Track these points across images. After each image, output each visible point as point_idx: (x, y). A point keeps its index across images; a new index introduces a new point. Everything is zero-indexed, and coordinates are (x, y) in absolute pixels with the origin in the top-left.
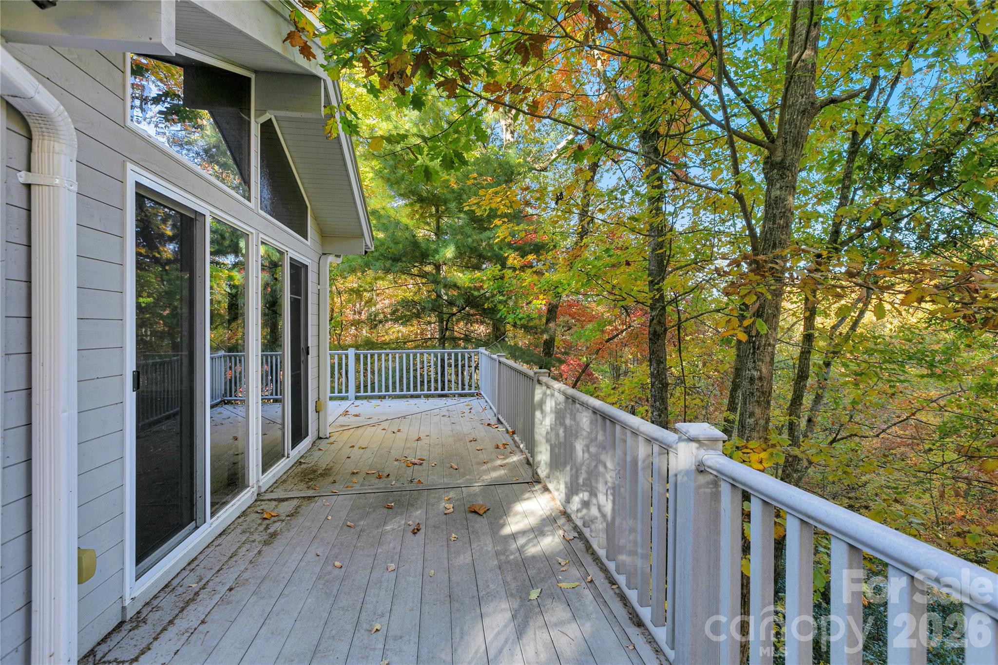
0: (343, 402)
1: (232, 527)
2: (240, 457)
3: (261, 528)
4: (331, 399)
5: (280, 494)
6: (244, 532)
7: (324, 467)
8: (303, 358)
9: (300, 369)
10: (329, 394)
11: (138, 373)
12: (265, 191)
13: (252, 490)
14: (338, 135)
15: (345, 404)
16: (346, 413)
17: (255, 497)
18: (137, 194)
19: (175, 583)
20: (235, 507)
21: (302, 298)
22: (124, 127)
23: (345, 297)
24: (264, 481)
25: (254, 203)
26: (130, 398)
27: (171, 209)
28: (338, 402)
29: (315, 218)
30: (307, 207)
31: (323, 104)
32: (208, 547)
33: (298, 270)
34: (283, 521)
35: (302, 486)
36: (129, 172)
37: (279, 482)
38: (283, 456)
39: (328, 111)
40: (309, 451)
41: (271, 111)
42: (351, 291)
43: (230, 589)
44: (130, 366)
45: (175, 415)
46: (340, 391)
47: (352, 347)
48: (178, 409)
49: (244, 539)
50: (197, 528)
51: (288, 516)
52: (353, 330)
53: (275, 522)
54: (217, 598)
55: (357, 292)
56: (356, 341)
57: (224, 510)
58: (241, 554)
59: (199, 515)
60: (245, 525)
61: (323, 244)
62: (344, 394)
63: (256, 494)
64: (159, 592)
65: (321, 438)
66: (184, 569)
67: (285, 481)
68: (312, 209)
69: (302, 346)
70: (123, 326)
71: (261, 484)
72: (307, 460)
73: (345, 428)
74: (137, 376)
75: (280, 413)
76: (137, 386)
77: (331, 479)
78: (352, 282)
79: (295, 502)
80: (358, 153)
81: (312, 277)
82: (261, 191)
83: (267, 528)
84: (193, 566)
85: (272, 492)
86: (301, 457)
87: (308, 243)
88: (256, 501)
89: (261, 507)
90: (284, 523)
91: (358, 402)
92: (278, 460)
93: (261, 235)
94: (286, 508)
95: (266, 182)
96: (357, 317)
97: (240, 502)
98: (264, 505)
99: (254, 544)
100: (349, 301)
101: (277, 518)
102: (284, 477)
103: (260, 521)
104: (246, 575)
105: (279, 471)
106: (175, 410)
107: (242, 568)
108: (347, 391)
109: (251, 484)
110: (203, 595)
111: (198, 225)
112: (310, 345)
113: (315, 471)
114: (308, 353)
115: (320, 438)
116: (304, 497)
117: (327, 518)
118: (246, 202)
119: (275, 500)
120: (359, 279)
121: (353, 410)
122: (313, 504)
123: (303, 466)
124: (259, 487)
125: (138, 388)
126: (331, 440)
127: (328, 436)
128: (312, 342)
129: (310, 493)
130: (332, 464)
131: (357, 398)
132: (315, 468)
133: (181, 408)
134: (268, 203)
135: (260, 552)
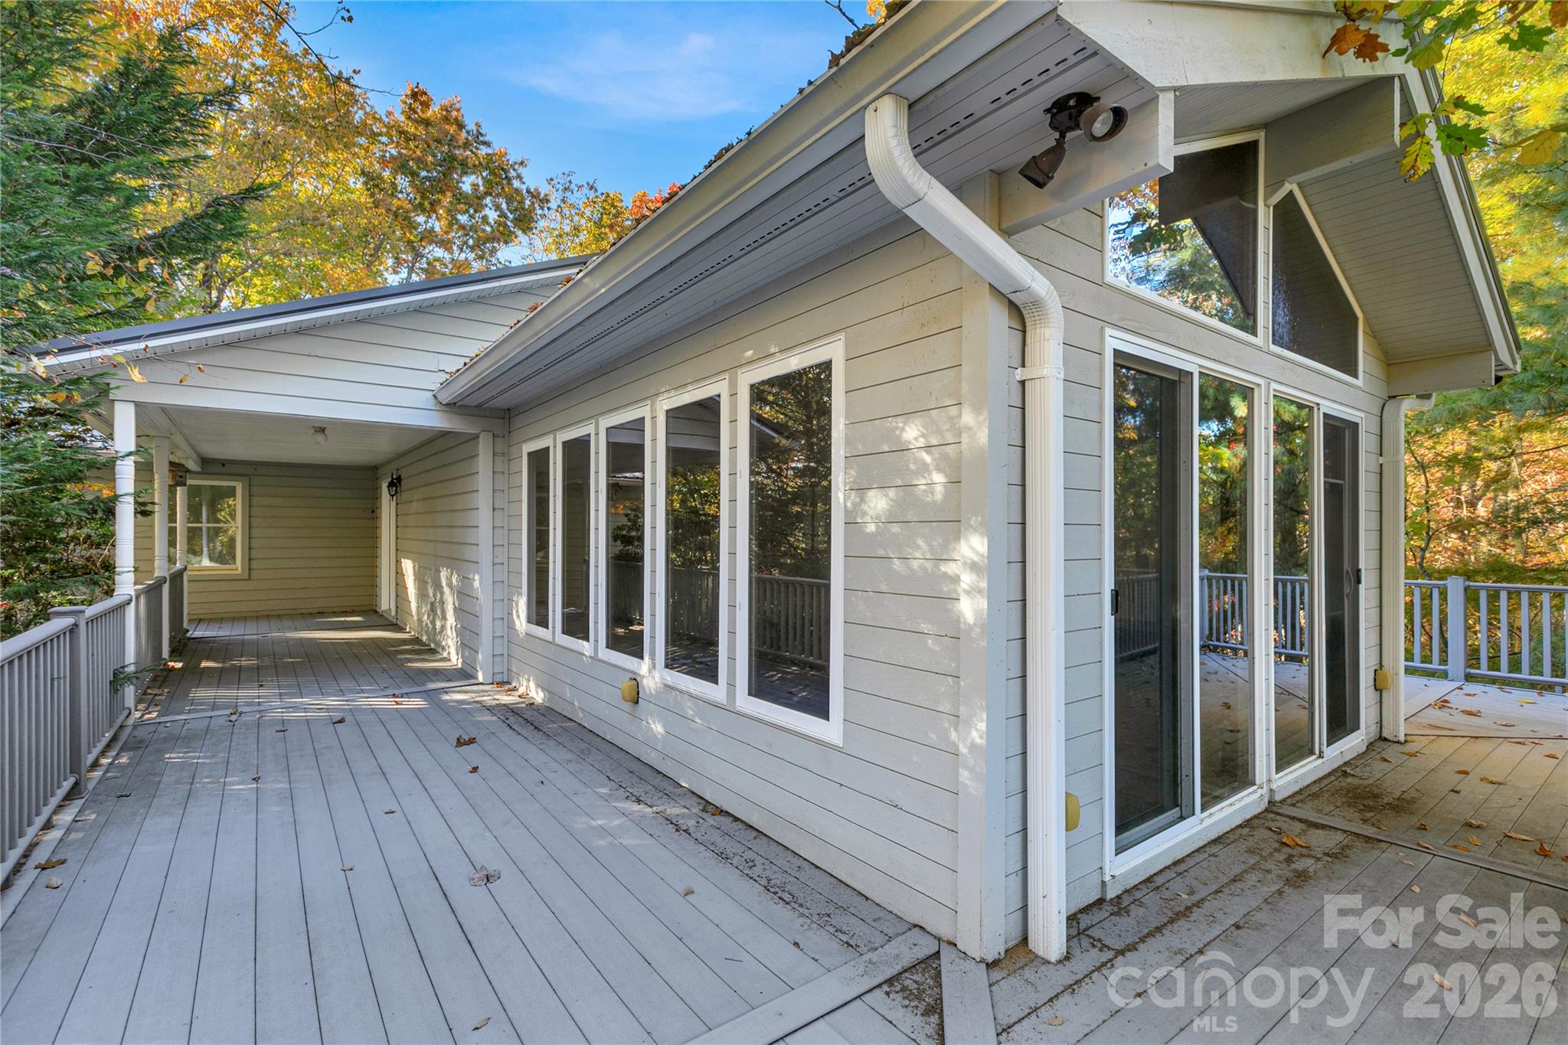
0: (1433, 682)
1: (1232, 837)
2: (1240, 735)
3: (1281, 857)
4: (1409, 671)
5: (1306, 812)
6: (1250, 851)
7: (1397, 794)
8: (1347, 590)
9: (1343, 610)
10: (1402, 663)
11: (1117, 592)
12: (1280, 311)
13: (1260, 792)
14: (1433, 165)
15: (1438, 688)
16: (1443, 704)
17: (1264, 805)
18: (1114, 363)
19: (1159, 880)
20: (1234, 808)
21: (1346, 483)
22: (1103, 285)
23: (1437, 473)
24: (1280, 783)
25: (1263, 337)
26: (1109, 622)
27: (1129, 369)
28: (1424, 680)
29: (1373, 334)
30: (1356, 319)
31: (1397, 121)
32: (1197, 851)
33: (1340, 434)
34: (1318, 859)
35: (1351, 813)
36: (1109, 340)
37: (1305, 794)
38: (1311, 752)
39: (1410, 129)
40: (1361, 756)
41: (1290, 179)
42: (1453, 460)
43: (1238, 927)
44: (1109, 584)
45: (1152, 652)
46: (1427, 659)
47: (1456, 573)
48: (1157, 644)
49: (1252, 862)
50: (1182, 818)
51: (1328, 855)
52: (1453, 540)
53: (1302, 856)
54: (1217, 930)
55: (1470, 464)
56: (1466, 563)
57: (1219, 807)
58: (1249, 883)
59: (1185, 801)
60: (1251, 843)
61: (1389, 380)
62: (1435, 666)
63: (1266, 800)
64: (1140, 883)
65: (1385, 739)
66: (1168, 867)
67: (1315, 796)
68: (1366, 320)
69: (1346, 566)
70: (1101, 532)
71: (1274, 786)
72: (1358, 772)
73: (1441, 733)
74: (1116, 595)
75: (1303, 679)
76: (1116, 609)
77: (1415, 820)
78: (1456, 442)
79: (1339, 837)
80: (1472, 177)
81: (1366, 442)
82: (1274, 314)
83: (1289, 860)
84: (1180, 868)
85: (1293, 805)
86: (1346, 764)
87: (1359, 382)
88: (1266, 810)
89: (1278, 824)
90: (1320, 865)
91: (1471, 688)
92: (1302, 757)
93: (1274, 386)
94: (1320, 840)
95: (1282, 296)
96: (1465, 513)
97: (1242, 804)
98: (1281, 823)
99: (1269, 876)
100: (1445, 481)
101: (1307, 851)
102: (1315, 789)
103: (1277, 845)
104: (1259, 917)
105: (1304, 775)
106: (1153, 646)
107: (1254, 904)
108: (1444, 661)
109: (1257, 782)
110: (1197, 914)
111: (1183, 388)
112: (1362, 566)
113: (1376, 796)
114: (1359, 581)
115: (1382, 739)
116: (1358, 835)
117: (1409, 887)
118: (1250, 338)
119: (1300, 820)
120: (1472, 433)
121: (1458, 700)
122: (1377, 853)
123: (1350, 780)
124: (1271, 791)
125: (1117, 612)
126: (1410, 748)
127: (1402, 738)
128: (1366, 561)
129: (1369, 831)
130: (1413, 793)
131: (1469, 678)
132: (1376, 791)
133: (1161, 645)
134: (1283, 331)
135: (1280, 892)
